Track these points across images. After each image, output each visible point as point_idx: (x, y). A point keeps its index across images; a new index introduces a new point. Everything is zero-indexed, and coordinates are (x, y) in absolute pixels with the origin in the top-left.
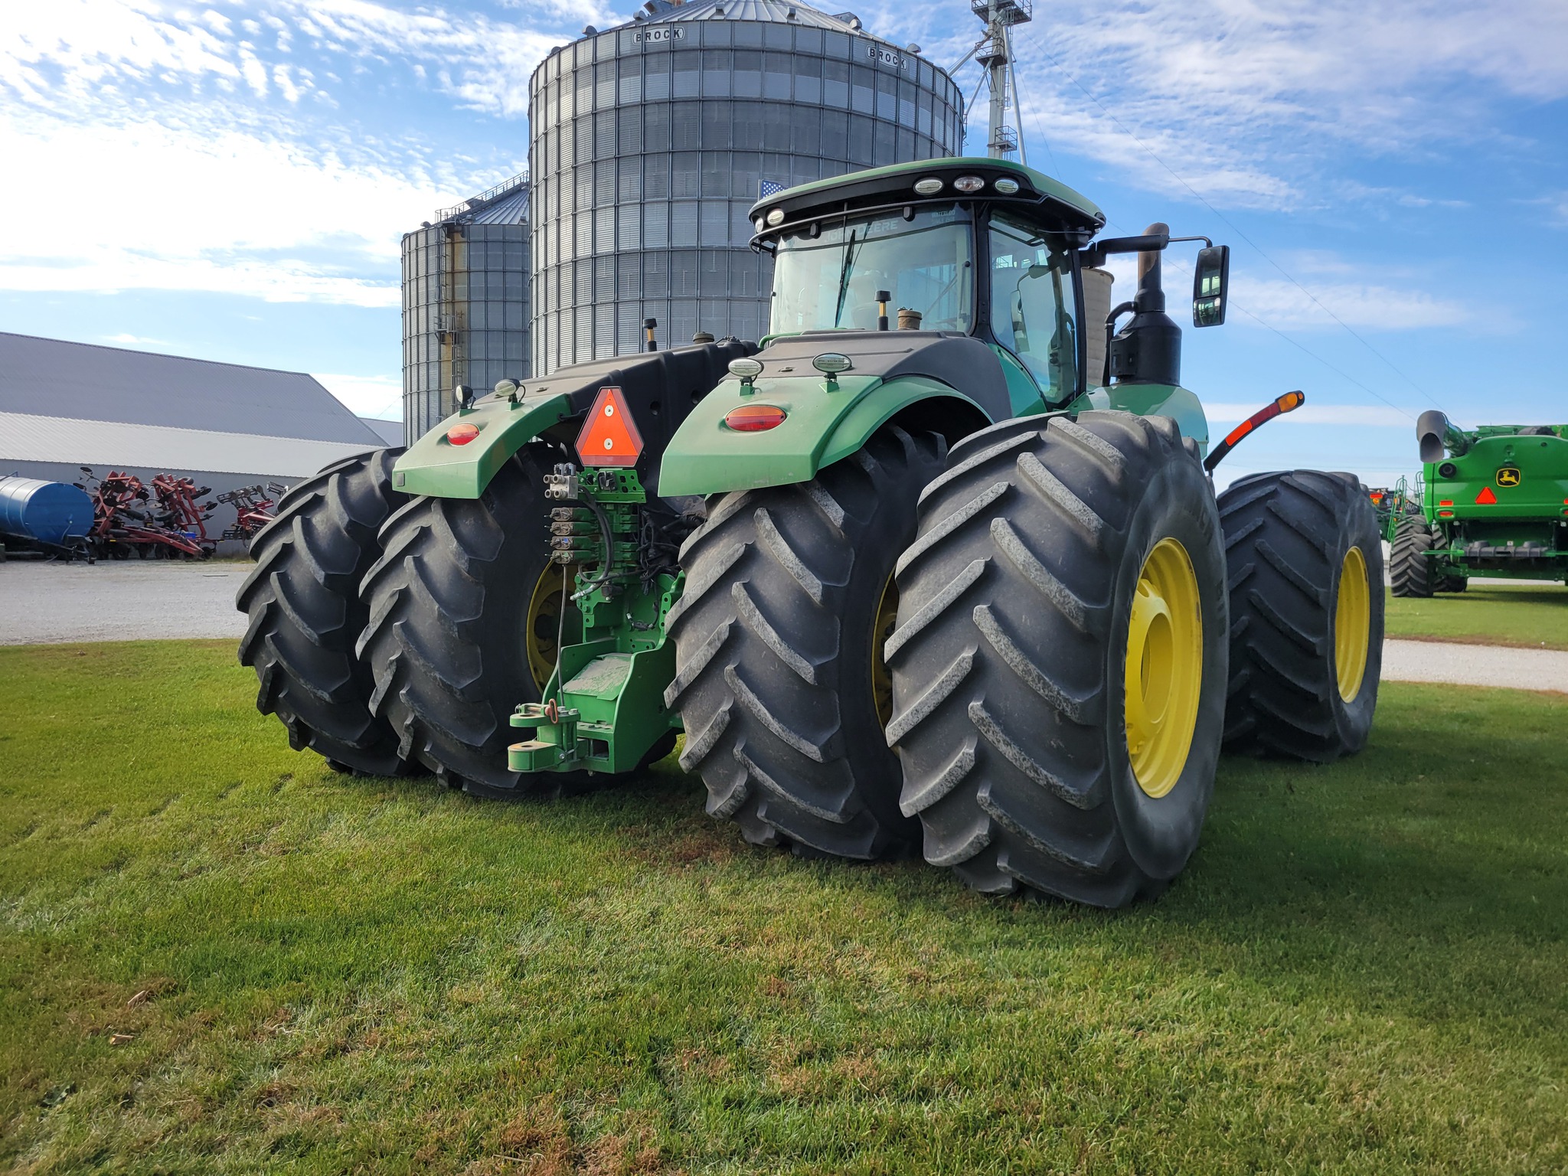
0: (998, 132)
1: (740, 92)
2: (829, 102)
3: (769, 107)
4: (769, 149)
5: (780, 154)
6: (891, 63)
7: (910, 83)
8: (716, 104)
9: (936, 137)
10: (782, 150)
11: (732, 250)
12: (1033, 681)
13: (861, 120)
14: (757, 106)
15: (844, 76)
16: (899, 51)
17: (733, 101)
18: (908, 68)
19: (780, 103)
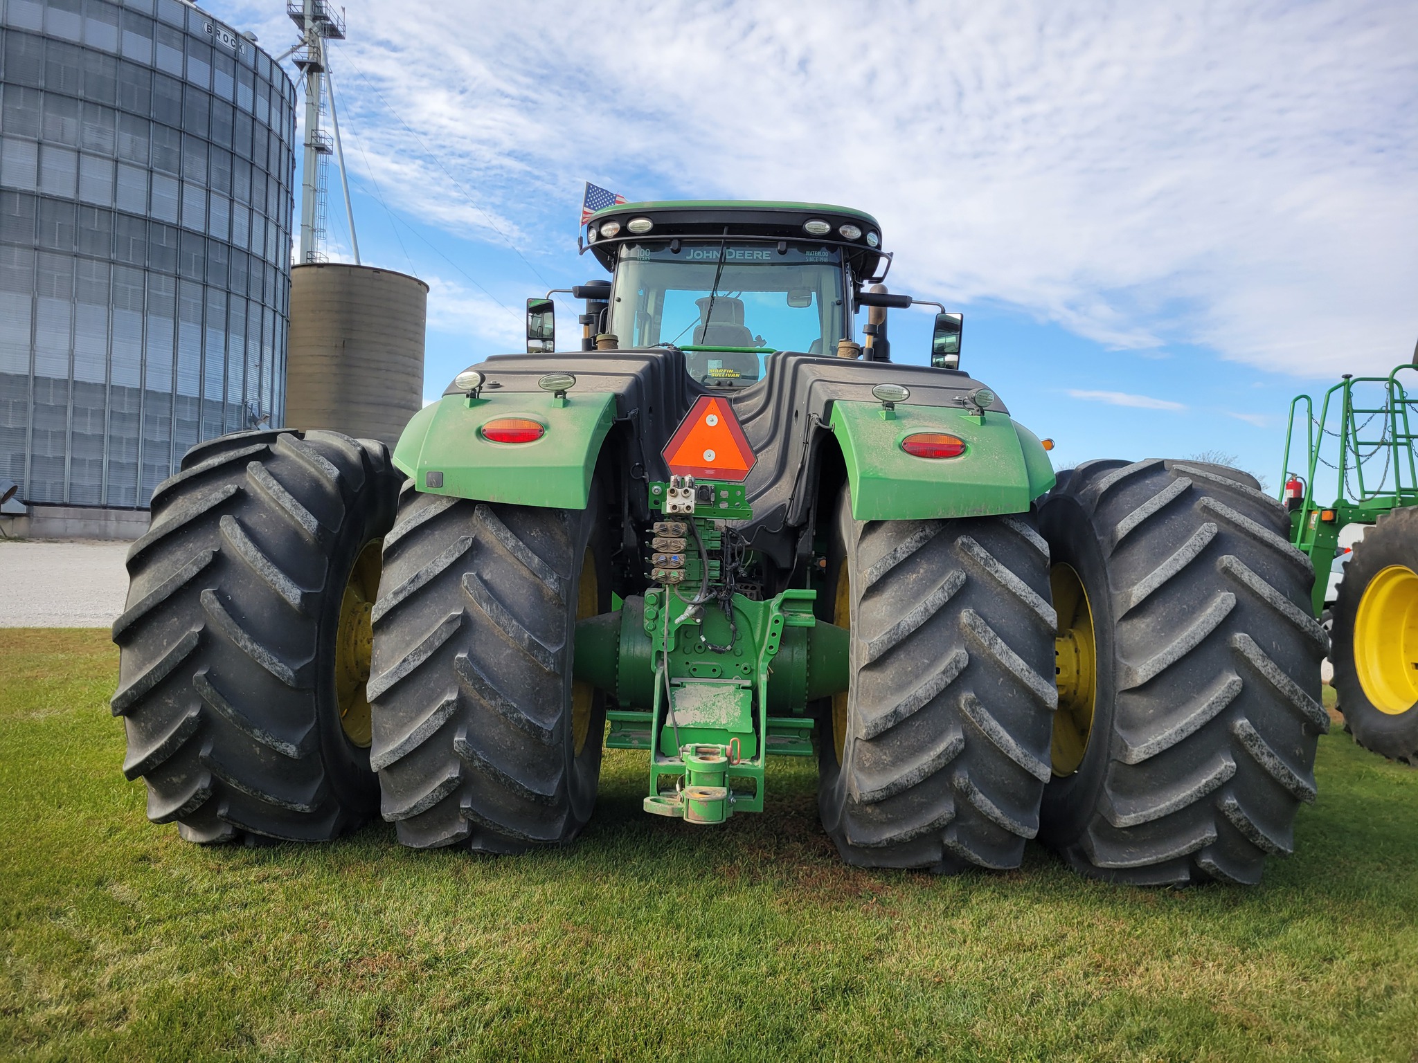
0: (314, 135)
1: (53, 31)
2: (161, 65)
3: (90, 56)
4: (90, 98)
5: (102, 106)
6: (229, 45)
7: (247, 68)
8: (24, 36)
9: (273, 127)
10: (106, 102)
11: (43, 197)
12: (1299, 699)
13: (197, 94)
14: (76, 51)
15: (178, 43)
16: (237, 35)
17: (46, 38)
18: (245, 52)
19: (104, 53)
